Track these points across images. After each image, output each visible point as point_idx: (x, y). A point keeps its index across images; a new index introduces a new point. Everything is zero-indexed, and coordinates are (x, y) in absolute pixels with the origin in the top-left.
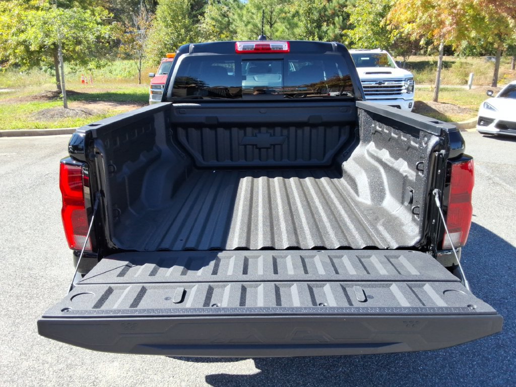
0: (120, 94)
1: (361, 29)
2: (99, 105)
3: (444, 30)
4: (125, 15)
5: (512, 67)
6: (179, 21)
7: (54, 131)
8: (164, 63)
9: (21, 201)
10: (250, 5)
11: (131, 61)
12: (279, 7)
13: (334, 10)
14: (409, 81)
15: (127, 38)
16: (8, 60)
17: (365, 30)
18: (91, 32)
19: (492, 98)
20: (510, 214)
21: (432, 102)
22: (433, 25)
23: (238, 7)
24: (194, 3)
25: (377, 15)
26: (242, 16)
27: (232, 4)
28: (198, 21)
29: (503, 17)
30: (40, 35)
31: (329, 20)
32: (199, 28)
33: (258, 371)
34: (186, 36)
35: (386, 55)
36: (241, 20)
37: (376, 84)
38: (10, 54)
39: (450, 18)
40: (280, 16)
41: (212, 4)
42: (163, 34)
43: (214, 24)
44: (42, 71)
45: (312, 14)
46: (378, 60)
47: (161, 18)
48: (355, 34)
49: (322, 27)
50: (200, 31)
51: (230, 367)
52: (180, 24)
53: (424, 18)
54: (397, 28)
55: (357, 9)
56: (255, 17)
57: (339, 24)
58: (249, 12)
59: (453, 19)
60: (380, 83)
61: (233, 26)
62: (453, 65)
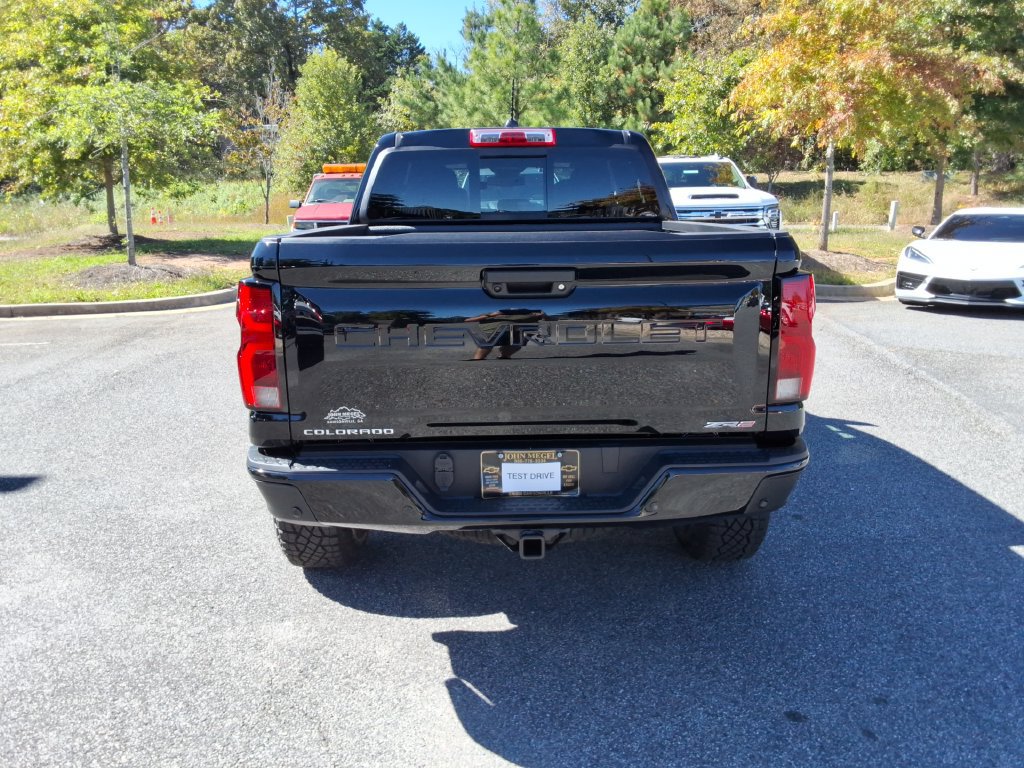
0: (231, 241)
1: (685, 121)
2: (193, 259)
3: (832, 120)
4: (233, 95)
5: (972, 192)
6: (340, 107)
7: (114, 305)
8: (317, 181)
9: (77, 415)
10: (477, 78)
11: (246, 183)
12: (531, 81)
13: (635, 86)
14: (770, 211)
15: (245, 138)
16: (17, 179)
17: (691, 123)
18: (184, 125)
19: (923, 241)
20: (938, 424)
21: (817, 250)
22: (812, 111)
23: (454, 81)
24: (367, 74)
25: (713, 95)
26: (463, 98)
27: (442, 76)
28: (377, 108)
29: (939, 96)
30: (89, 131)
31: (627, 105)
32: (379, 121)
33: (513, 626)
34: (353, 136)
35: (728, 165)
36: (461, 105)
37: (711, 215)
38: (21, 167)
39: (843, 98)
40: (534, 98)
41: (403, 77)
42: (308, 131)
43: (408, 112)
44: (69, 202)
45: (594, 94)
46: (716, 175)
47: (305, 102)
48: (673, 130)
49: (613, 119)
50: (380, 125)
51: (470, 623)
52: (341, 112)
53: (795, 99)
54: (749, 117)
55: (676, 84)
56: (486, 98)
57: (644, 112)
58: (475, 90)
59: (847, 100)
60: (718, 215)
61: (444, 116)
62: (861, 187)
